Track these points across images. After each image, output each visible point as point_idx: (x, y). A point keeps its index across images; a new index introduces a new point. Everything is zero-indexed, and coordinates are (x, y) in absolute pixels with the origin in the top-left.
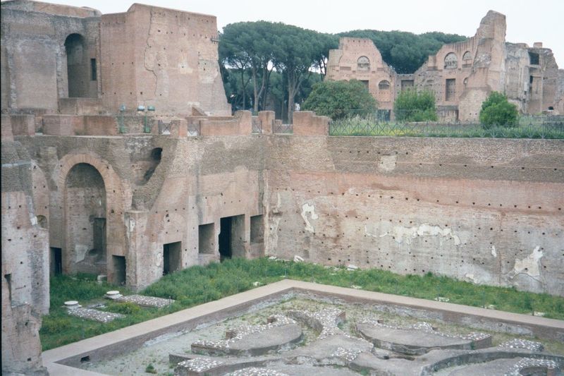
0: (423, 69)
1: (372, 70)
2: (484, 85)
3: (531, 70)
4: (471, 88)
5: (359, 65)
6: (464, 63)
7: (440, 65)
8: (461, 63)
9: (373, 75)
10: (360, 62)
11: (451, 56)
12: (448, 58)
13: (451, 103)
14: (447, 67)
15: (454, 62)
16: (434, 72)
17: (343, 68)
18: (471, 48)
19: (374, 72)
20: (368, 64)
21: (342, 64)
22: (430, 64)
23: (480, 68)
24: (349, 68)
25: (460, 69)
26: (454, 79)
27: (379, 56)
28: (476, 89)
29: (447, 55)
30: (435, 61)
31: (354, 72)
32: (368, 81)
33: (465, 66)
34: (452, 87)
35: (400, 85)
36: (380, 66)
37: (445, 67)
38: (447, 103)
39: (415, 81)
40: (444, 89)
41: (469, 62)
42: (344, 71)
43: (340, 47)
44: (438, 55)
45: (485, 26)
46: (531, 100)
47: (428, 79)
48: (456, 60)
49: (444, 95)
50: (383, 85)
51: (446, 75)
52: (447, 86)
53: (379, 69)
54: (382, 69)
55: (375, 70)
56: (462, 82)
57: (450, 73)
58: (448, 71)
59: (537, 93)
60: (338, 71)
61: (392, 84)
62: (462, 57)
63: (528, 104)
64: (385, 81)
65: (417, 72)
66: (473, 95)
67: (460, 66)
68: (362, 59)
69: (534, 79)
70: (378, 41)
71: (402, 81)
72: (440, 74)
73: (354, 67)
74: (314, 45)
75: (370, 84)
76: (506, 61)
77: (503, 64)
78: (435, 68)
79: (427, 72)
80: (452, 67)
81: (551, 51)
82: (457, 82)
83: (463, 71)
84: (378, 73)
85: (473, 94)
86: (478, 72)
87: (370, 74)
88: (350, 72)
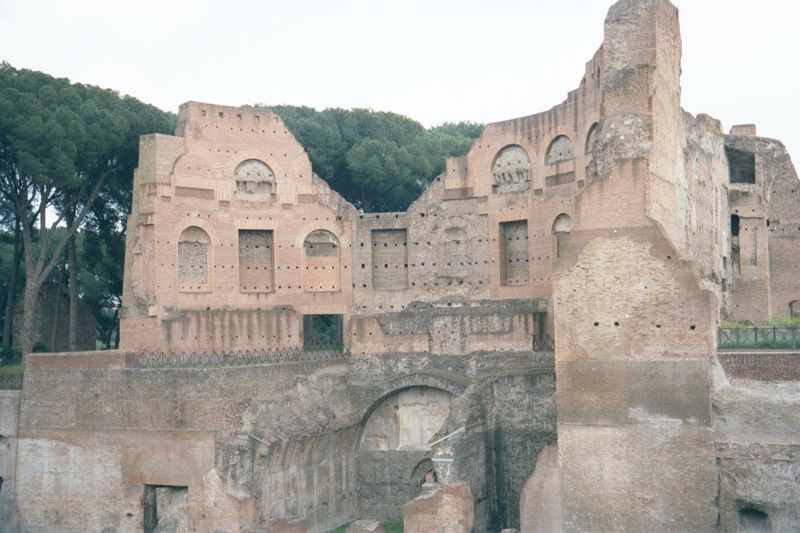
0: (432, 195)
1: (282, 199)
2: (639, 221)
3: (733, 197)
4: (594, 234)
5: (242, 184)
6: (552, 172)
7: (481, 183)
8: (541, 172)
9: (287, 214)
10: (243, 175)
11: (510, 155)
12: (501, 161)
13: (520, 292)
14: (499, 189)
15: (519, 173)
16: (464, 204)
17: (183, 191)
18: (570, 122)
19: (287, 206)
20: (269, 184)
21: (182, 180)
22: (452, 181)
23: (622, 162)
24: (207, 193)
25: (538, 192)
26: (524, 222)
27: (301, 162)
28: (610, 234)
29: (499, 154)
30: (465, 172)
31: (224, 204)
32: (270, 232)
33: (556, 179)
34: (517, 246)
35: (369, 244)
36: (307, 189)
37: (495, 187)
38: (506, 294)
39: (412, 231)
40: (494, 251)
41: (565, 168)
42: (189, 201)
43: (178, 131)
44: (471, 153)
45: (623, 28)
46: (739, 283)
47: (449, 224)
48: (525, 165)
49: (495, 270)
50: (319, 244)
51: (499, 210)
52: (505, 242)
53: (302, 198)
54: (314, 198)
55: (292, 199)
56: (548, 231)
57: (510, 204)
58: (503, 200)
59: (754, 262)
60: (166, 198)
61: (344, 242)
62: (542, 155)
63: (732, 292)
64: (322, 232)
65: (417, 207)
66: (603, 257)
67: (539, 182)
68: (249, 167)
69: (742, 222)
70: (309, 129)
71: (373, 231)
72: (481, 208)
73: (225, 189)
74: (89, 120)
75: (277, 239)
76: (686, 153)
77: (680, 162)
78: (465, 193)
79: (444, 206)
80: (515, 188)
81: (781, 146)
82: (532, 228)
83: (549, 197)
84: (302, 211)
85: (600, 252)
86: (614, 177)
87: (275, 211)
88: (212, 205)
